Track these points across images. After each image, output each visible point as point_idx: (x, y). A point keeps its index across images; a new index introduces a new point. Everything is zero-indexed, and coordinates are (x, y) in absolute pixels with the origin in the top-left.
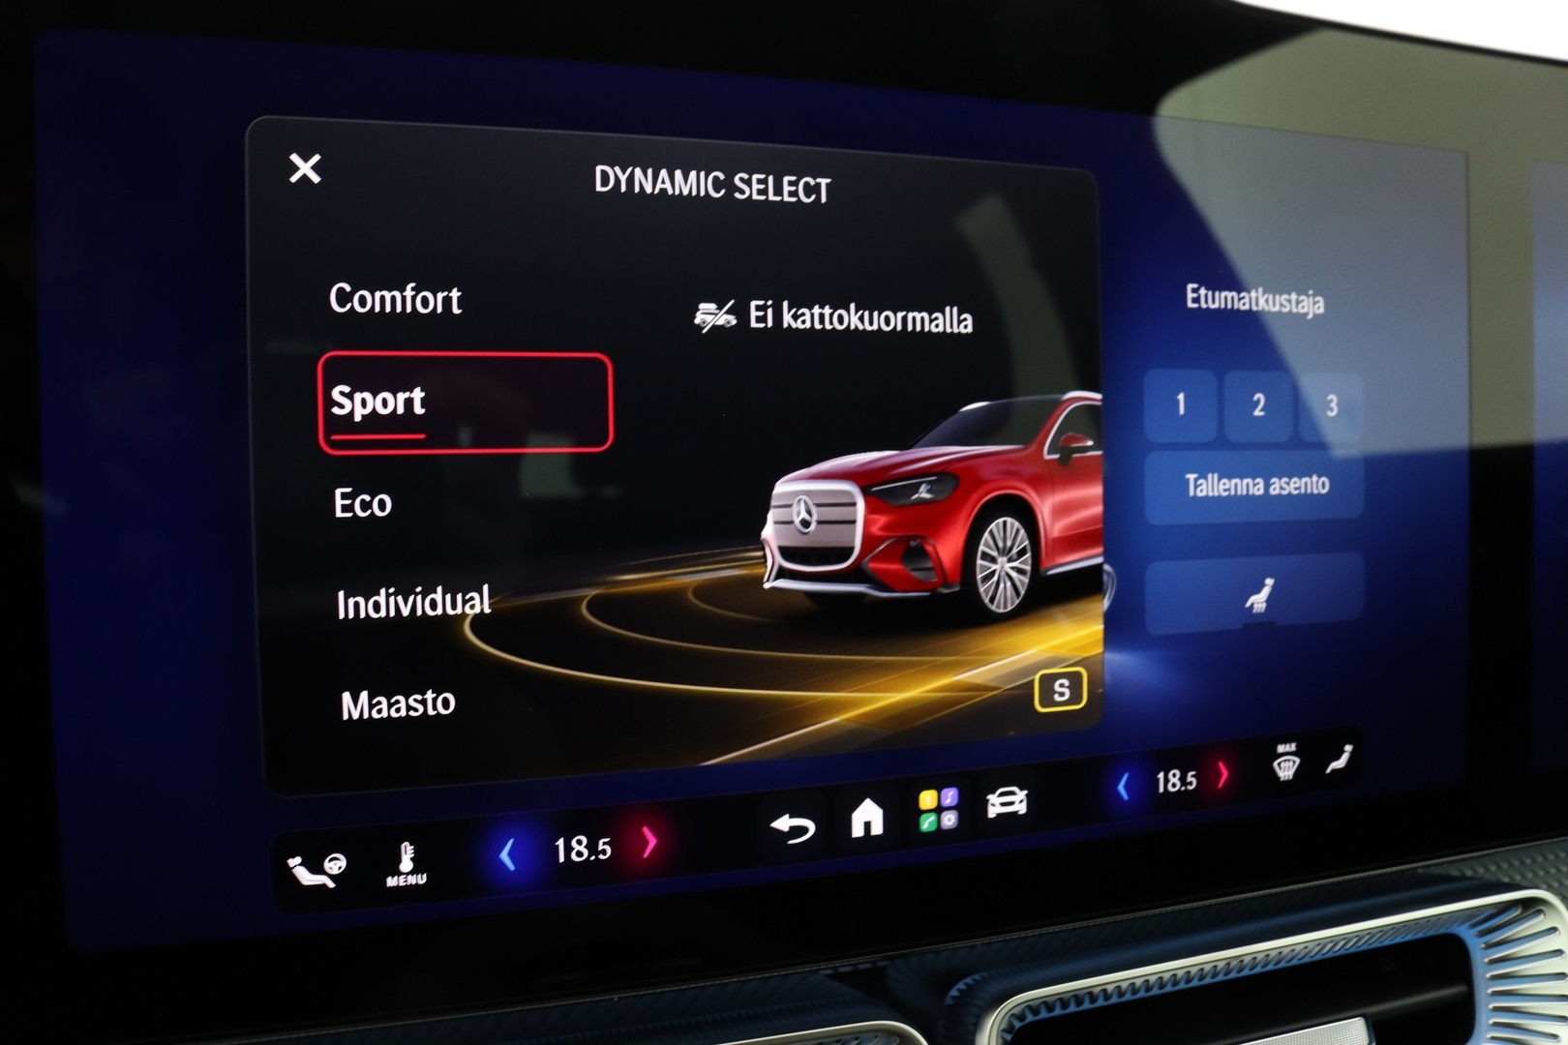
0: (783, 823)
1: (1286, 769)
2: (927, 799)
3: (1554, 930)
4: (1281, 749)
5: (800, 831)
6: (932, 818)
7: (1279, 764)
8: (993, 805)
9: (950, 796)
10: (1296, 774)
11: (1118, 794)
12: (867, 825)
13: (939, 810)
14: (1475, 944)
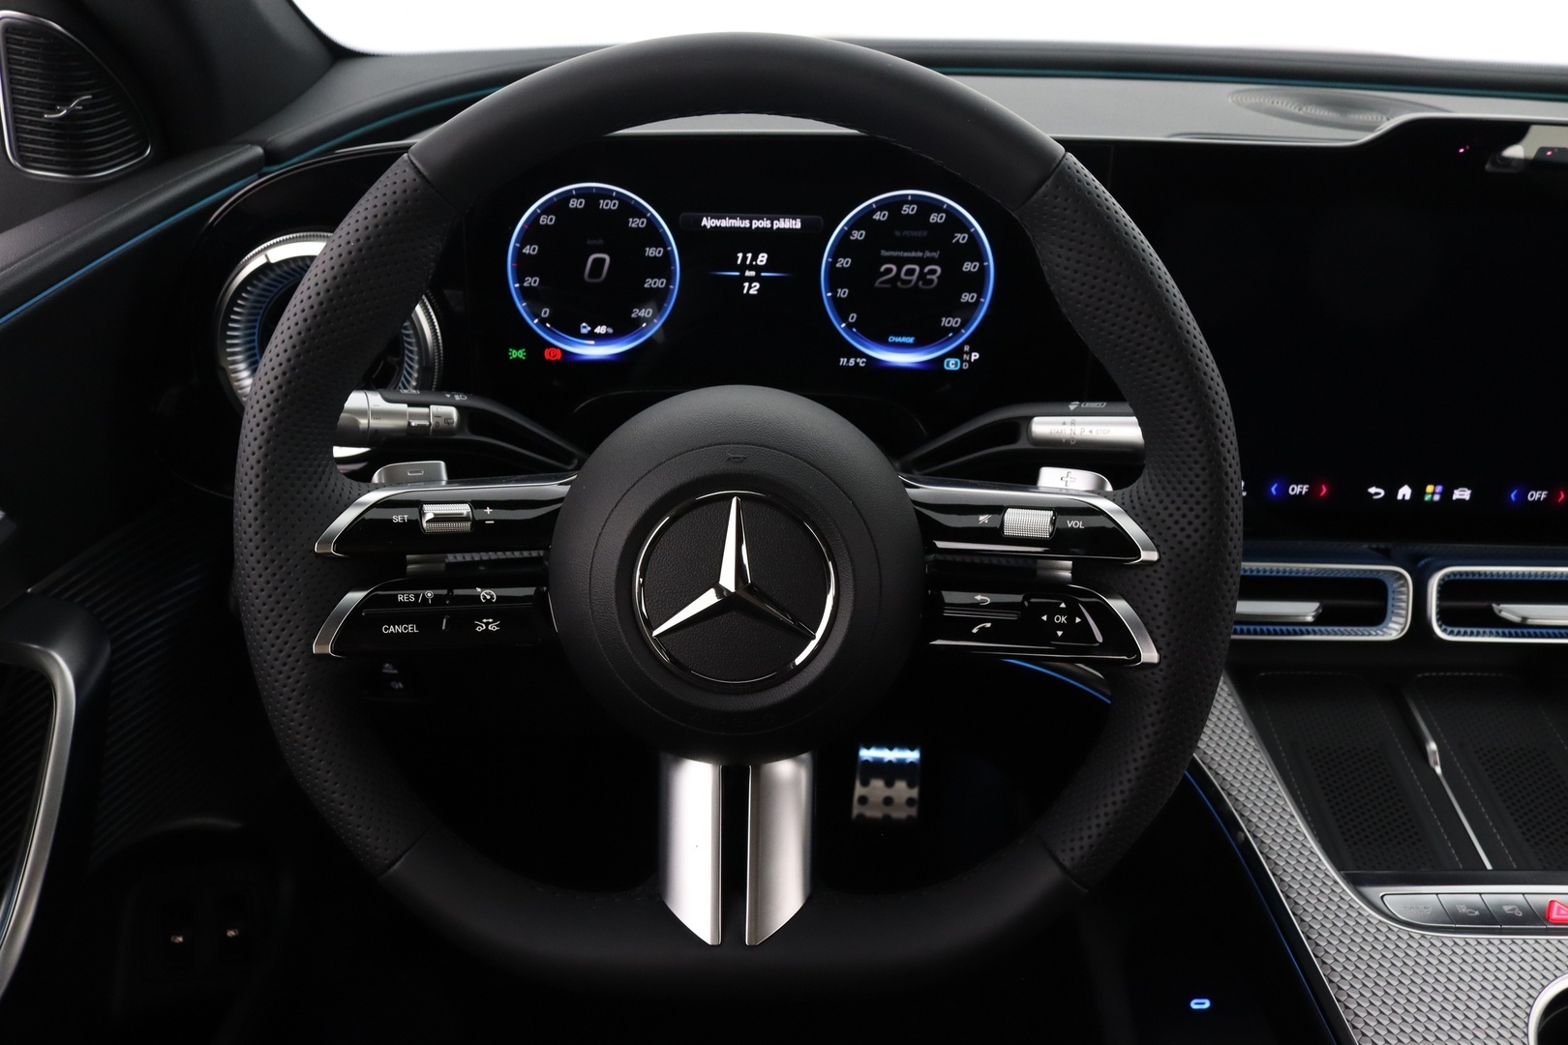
0: (1372, 490)
2: (1430, 488)
5: (1378, 494)
6: (1430, 496)
8: (1456, 495)
9: (1439, 489)
11: (1510, 498)
12: (1404, 496)
13: (1433, 493)
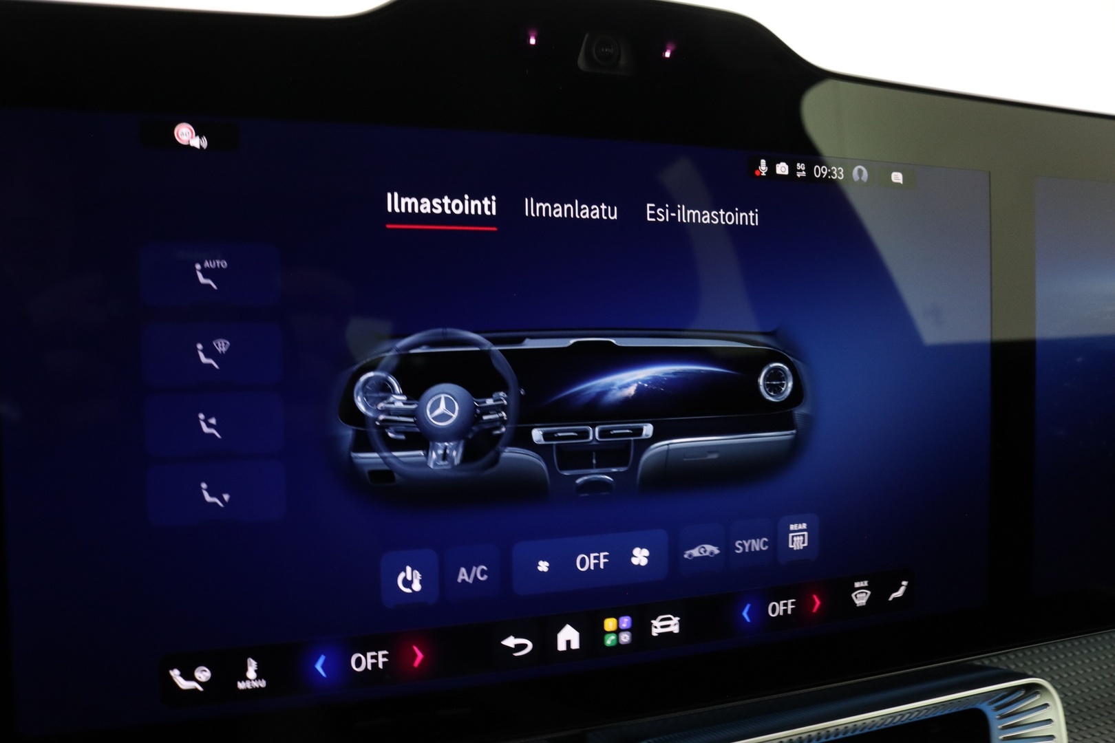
0: (510, 642)
1: (861, 599)
2: (610, 624)
3: (1046, 705)
4: (857, 585)
5: (521, 647)
6: (613, 637)
7: (856, 595)
8: (656, 627)
9: (626, 622)
10: (868, 602)
11: (743, 617)
12: (568, 643)
13: (618, 631)
14: (993, 716)
